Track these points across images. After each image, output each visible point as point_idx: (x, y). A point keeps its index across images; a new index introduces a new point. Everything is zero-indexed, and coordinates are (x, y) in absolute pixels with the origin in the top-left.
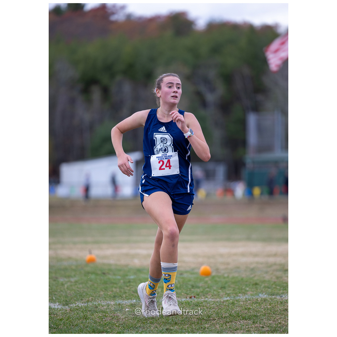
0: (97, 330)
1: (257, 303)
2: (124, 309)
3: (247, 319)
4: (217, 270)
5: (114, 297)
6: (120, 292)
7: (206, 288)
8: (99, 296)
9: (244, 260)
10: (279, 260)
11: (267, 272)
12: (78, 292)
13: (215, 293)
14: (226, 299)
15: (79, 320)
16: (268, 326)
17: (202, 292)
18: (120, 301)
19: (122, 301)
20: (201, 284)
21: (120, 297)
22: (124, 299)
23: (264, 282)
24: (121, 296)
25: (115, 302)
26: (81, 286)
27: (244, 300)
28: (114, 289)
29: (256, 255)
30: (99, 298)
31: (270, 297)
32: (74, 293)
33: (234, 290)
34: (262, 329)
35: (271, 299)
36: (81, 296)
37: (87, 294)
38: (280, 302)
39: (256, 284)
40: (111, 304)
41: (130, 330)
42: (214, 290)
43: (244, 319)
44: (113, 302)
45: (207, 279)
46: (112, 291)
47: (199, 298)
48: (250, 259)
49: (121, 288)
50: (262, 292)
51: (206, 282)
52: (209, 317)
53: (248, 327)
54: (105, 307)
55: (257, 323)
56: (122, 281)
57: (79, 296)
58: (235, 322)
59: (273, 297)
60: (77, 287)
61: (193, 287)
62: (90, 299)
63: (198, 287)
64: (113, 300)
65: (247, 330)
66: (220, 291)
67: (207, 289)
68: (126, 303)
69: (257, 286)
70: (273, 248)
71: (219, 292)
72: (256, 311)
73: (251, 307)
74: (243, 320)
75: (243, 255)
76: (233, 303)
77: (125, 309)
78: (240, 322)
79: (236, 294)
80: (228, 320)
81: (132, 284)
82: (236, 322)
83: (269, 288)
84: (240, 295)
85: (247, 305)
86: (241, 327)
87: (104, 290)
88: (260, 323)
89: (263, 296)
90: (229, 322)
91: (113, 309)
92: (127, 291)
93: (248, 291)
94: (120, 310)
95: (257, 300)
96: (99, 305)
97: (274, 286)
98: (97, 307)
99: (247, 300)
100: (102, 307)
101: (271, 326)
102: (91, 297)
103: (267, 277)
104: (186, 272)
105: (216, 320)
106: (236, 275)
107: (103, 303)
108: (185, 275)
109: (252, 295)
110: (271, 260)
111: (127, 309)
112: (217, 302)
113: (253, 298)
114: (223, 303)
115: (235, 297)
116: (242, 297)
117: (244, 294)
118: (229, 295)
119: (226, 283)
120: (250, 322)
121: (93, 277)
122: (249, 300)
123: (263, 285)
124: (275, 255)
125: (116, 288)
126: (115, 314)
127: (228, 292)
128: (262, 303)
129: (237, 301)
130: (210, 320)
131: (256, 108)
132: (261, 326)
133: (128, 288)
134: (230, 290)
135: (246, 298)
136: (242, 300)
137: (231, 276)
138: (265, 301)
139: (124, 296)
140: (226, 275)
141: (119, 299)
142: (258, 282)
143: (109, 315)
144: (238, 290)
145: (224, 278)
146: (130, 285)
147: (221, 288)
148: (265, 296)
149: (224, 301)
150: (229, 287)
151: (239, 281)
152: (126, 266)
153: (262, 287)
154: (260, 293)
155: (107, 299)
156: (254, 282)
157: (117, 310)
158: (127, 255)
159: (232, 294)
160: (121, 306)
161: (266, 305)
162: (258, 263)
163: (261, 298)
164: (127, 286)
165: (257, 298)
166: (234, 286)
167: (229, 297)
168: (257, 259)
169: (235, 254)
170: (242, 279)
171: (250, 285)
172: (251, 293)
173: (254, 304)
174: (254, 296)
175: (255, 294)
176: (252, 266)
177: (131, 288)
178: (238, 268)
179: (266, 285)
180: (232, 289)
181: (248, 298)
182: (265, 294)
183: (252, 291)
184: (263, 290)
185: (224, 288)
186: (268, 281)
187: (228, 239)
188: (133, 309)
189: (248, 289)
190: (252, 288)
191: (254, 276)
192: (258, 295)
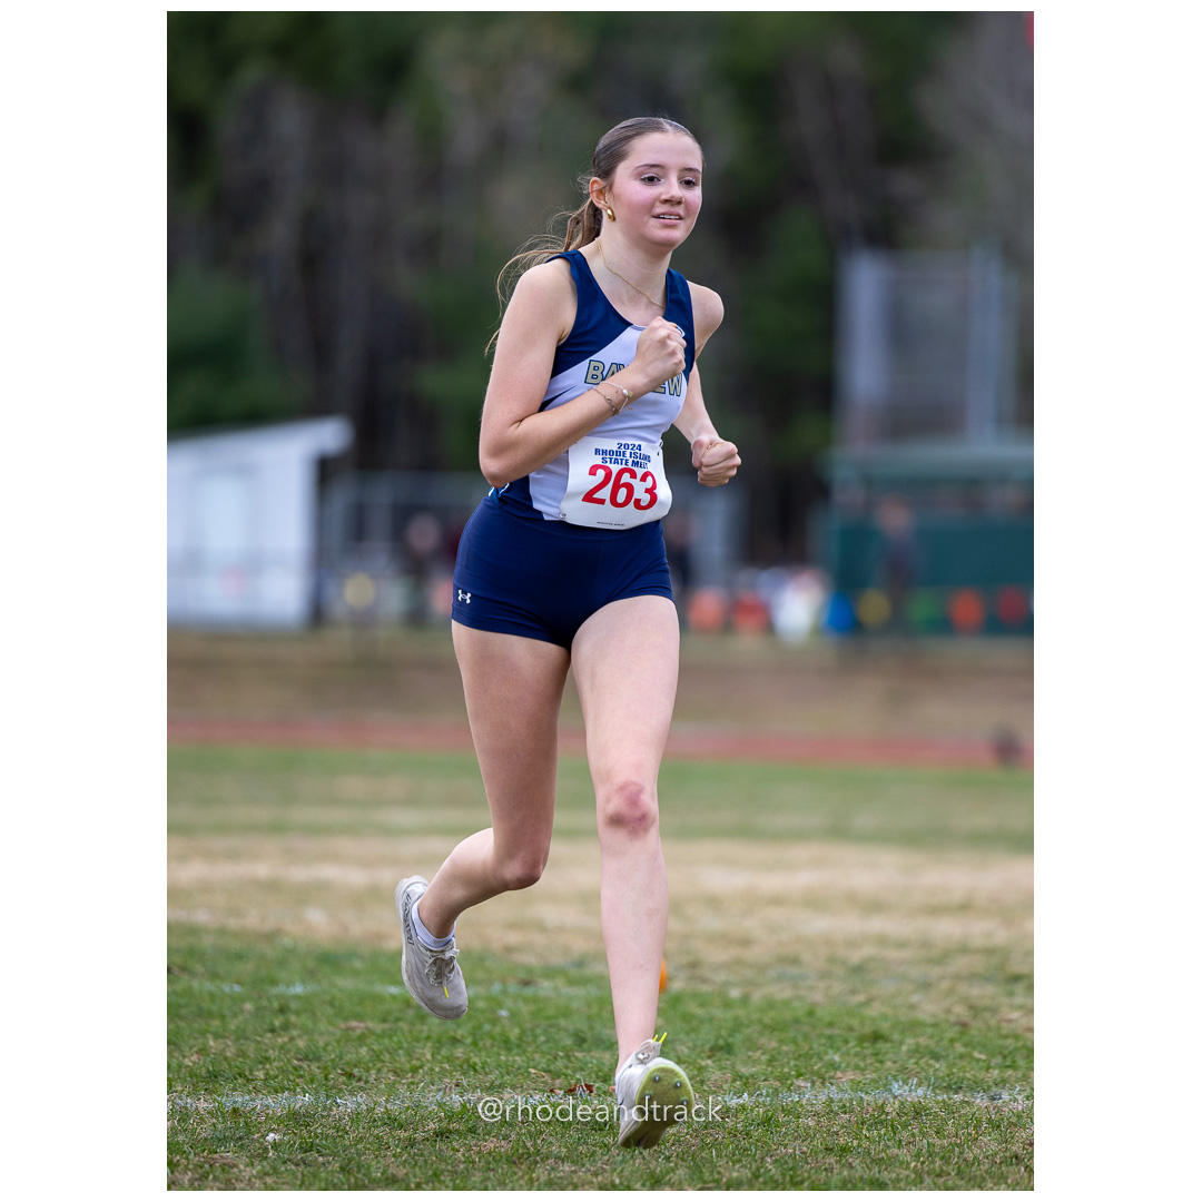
1: (881, 1122)
2: (256, 1136)
4: (694, 967)
5: (213, 1076)
6: (242, 1054)
9: (817, 924)
10: (981, 930)
11: (926, 986)
14: (734, 1102)
18: (239, 1099)
19: (247, 1097)
21: (241, 1081)
22: (257, 1090)
23: (913, 1027)
24: (242, 1075)
25: (215, 1100)
27: (819, 1108)
28: (212, 1043)
29: (874, 906)
31: (943, 1097)
33: (770, 1062)
35: (945, 1105)
38: (990, 1121)
39: (877, 1037)
40: (197, 1109)
44: (205, 1100)
46: (203, 1051)
47: (608, 1094)
48: (850, 924)
49: (241, 1035)
50: (904, 1073)
56: (249, 1006)
59: (958, 1097)
61: (580, 1041)
64: (206, 1090)
66: (708, 1062)
68: (268, 1107)
69: (882, 1046)
70: (955, 876)
71: (701, 1069)
72: (878, 1161)
73: (855, 1143)
75: (814, 902)
76: (767, 1122)
77: (264, 1136)
79: (783, 1078)
81: (293, 1018)
83: (936, 1057)
84: (800, 1083)
85: (836, 1133)
89: (910, 1092)
91: (204, 1131)
92: (272, 1054)
93: (834, 1066)
94: (241, 1138)
95: (881, 1109)
97: (960, 1049)
99: (835, 1107)
103: (928, 1008)
104: (550, 973)
106: (782, 992)
108: (545, 987)
109: (856, 1085)
110: (947, 929)
111: (271, 1137)
113: (861, 1099)
114: (722, 1119)
115: (776, 1092)
116: (811, 1096)
117: (822, 1079)
118: (748, 1083)
119: (738, 1025)
122: (845, 1110)
123: (910, 1042)
124: (965, 908)
125: (217, 1036)
126: (216, 1156)
127: (745, 1070)
128: (905, 1126)
129: (786, 1111)
131: (886, 234)
133: (281, 1040)
134: (755, 1062)
135: (832, 1101)
136: (809, 1108)
137: (757, 996)
138: (917, 1114)
139: (261, 1075)
140: (735, 993)
141: (234, 1090)
142: (885, 1027)
143: (187, 1158)
144: (792, 1063)
145: (727, 1004)
146: (286, 1027)
147: (714, 1051)
148: (920, 1092)
149: (725, 1112)
150: (751, 1045)
151: (796, 1021)
152: (272, 936)
153: (904, 1048)
154: (895, 1078)
155: (180, 1088)
156: (868, 1030)
157: (223, 1140)
158: (272, 887)
159: (765, 1080)
160: (242, 1120)
161: (924, 1135)
162: (882, 940)
163: (902, 1103)
164: (273, 1030)
165: (880, 1102)
166: (774, 1044)
167: (750, 1095)
168: (877, 924)
169: (776, 900)
170: (811, 1013)
171: (846, 1042)
172: (850, 1075)
173: (867, 1129)
174: (867, 1093)
175: (873, 1081)
176: (856, 957)
177: (292, 1039)
178: (795, 961)
179: (922, 1041)
180: (764, 1058)
181: (841, 1100)
182: (919, 1084)
183: (857, 1067)
184: (911, 1064)
185: (728, 1049)
186: (934, 1025)
187: (745, 832)
188: (301, 1137)
189: (837, 1058)
190: (856, 1055)
191: (869, 1001)
192: (887, 1088)
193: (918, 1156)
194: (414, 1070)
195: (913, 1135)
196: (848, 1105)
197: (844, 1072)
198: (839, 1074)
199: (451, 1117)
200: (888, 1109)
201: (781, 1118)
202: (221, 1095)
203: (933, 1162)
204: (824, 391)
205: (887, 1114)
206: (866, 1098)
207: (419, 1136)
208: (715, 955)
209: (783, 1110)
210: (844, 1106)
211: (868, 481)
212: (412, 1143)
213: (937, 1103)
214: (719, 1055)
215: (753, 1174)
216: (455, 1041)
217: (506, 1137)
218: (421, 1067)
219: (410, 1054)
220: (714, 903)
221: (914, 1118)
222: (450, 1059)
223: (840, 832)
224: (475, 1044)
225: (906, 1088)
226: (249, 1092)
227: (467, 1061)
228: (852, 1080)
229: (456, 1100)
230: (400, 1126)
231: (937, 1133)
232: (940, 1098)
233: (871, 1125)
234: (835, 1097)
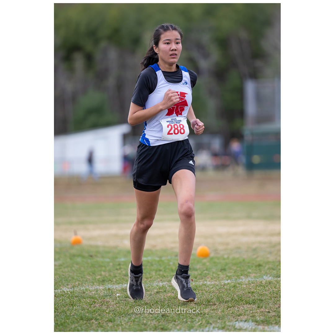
0: (85, 317)
1: (261, 286)
2: (114, 295)
3: (252, 303)
4: (216, 251)
5: (103, 281)
6: (110, 275)
7: (204, 271)
8: (87, 281)
9: (244, 239)
11: (270, 253)
12: (63, 276)
13: (214, 275)
14: (226, 282)
15: (65, 307)
16: (275, 311)
17: (200, 274)
18: (110, 286)
19: (112, 286)
20: (198, 266)
21: (110, 282)
22: (114, 284)
23: (268, 263)
24: (110, 280)
25: (104, 287)
26: (66, 270)
27: (246, 283)
28: (103, 273)
29: (258, 234)
30: (86, 283)
31: (276, 279)
32: (58, 277)
33: (235, 272)
34: (268, 314)
35: (276, 281)
36: (67, 280)
37: (73, 278)
39: (260, 265)
40: (100, 289)
41: (122, 317)
42: (213, 273)
43: (248, 303)
44: (102, 287)
45: (205, 261)
46: (101, 275)
47: (197, 281)
48: (252, 239)
49: (110, 271)
50: (266, 274)
51: (204, 264)
52: (209, 302)
53: (253, 312)
54: (93, 293)
55: (262, 307)
56: (111, 264)
57: (64, 281)
58: (237, 307)
60: (62, 271)
62: (77, 283)
63: (196, 270)
64: (102, 284)
65: (251, 315)
66: (220, 273)
67: (205, 272)
68: (117, 288)
69: (261, 268)
71: (218, 275)
73: (255, 291)
74: (246, 304)
75: (244, 234)
76: (234, 286)
77: (116, 295)
78: (243, 307)
79: (238, 276)
80: (230, 305)
81: (122, 266)
82: (239, 306)
83: (274, 270)
84: (242, 277)
85: (251, 288)
86: (245, 312)
87: (91, 274)
88: (266, 308)
90: (231, 307)
91: (102, 294)
92: (117, 275)
93: (250, 273)
94: (110, 295)
96: (87, 290)
98: (84, 293)
99: (250, 282)
100: (90, 292)
101: (278, 311)
102: (78, 282)
103: (271, 258)
105: (216, 304)
106: (237, 256)
107: (91, 288)
111: (118, 295)
112: (217, 285)
113: (256, 280)
114: (224, 286)
115: (236, 279)
116: (244, 280)
117: (247, 276)
118: (229, 278)
119: (227, 264)
120: (254, 306)
121: (79, 260)
123: (267, 267)
125: (104, 271)
126: (105, 300)
127: (229, 275)
128: (267, 286)
129: (239, 284)
130: (210, 305)
131: (254, 75)
132: (267, 310)
133: (119, 272)
134: (231, 272)
135: (249, 281)
136: (244, 283)
137: (231, 257)
138: (270, 283)
139: (114, 280)
140: (226, 256)
141: (108, 284)
142: (261, 263)
143: (98, 301)
144: (240, 272)
145: (224, 259)
146: (120, 268)
147: (221, 270)
148: (270, 278)
149: (225, 284)
150: (230, 269)
151: (240, 263)
152: (116, 247)
153: (266, 268)
154: (264, 275)
155: (95, 284)
156: (257, 264)
157: (106, 296)
158: (116, 236)
159: (234, 277)
160: (110, 291)
161: (272, 288)
162: (260, 243)
163: (266, 281)
164: (117, 269)
165: (261, 281)
166: (235, 268)
167: (230, 280)
168: (259, 239)
169: (235, 234)
170: (244, 260)
171: (252, 267)
172: (254, 275)
173: (258, 287)
174: (258, 279)
175: (259, 276)
176: (254, 246)
177: (122, 271)
178: (239, 248)
179: (271, 266)
180: (233, 271)
181: (251, 281)
182: (270, 276)
183: (255, 273)
184: (268, 271)
185: (225, 270)
186: (273, 262)
187: (226, 218)
188: (125, 294)
189: (250, 271)
190: (255, 270)
191: (257, 257)
192: (262, 277)
193: (270, 293)
194: (151, 278)
195: (269, 288)
196: (253, 282)
197: (252, 274)
198: (251, 275)
199: (160, 288)
200: (263, 282)
201: (238, 285)
202: (106, 285)
203: (274, 294)
204: (241, 113)
205: (263, 283)
206: (258, 280)
207: (153, 293)
208: (221, 248)
209: (238, 284)
210: (252, 282)
211: (252, 134)
212: (151, 295)
213: (274, 280)
214: (223, 271)
215: (232, 299)
216: (160, 270)
217: (173, 293)
218: (152, 277)
219: (149, 274)
220: (220, 235)
221: (269, 284)
222: (159, 275)
223: (249, 217)
224: (165, 271)
225: (267, 277)
226: (112, 284)
227: (163, 275)
228: (254, 276)
229: (161, 284)
230: (148, 291)
231: (275, 287)
232: (275, 279)
233: (259, 286)
234: (250, 280)
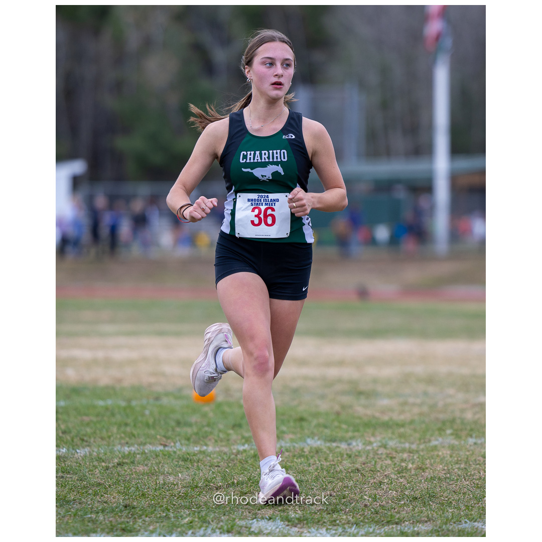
1: (302, 456)
4: (227, 391)
7: (203, 426)
10: (347, 373)
11: (323, 397)
13: (221, 435)
14: (241, 448)
17: (197, 434)
20: (194, 419)
23: (316, 415)
29: (303, 363)
31: (328, 444)
35: (329, 448)
38: (347, 454)
39: (302, 419)
42: (220, 431)
45: (206, 409)
47: (189, 445)
50: (312, 435)
51: (205, 415)
59: (334, 445)
61: (178, 423)
63: (190, 425)
66: (231, 432)
67: (206, 429)
69: (304, 424)
70: (337, 349)
71: (228, 435)
83: (326, 427)
89: (314, 443)
93: (284, 432)
95: (302, 450)
97: (336, 424)
99: (284, 450)
103: (324, 406)
104: (167, 394)
108: (165, 401)
109: (292, 440)
110: (333, 372)
112: (225, 453)
113: (294, 447)
114: (236, 455)
118: (247, 440)
122: (287, 451)
123: (315, 422)
124: (341, 363)
127: (247, 435)
128: (312, 457)
131: (311, 78)
135: (282, 447)
138: (317, 452)
142: (305, 415)
145: (239, 407)
148: (319, 442)
149: (238, 452)
153: (313, 424)
154: (309, 437)
156: (298, 416)
161: (320, 461)
162: (305, 378)
163: (311, 448)
165: (302, 447)
167: (248, 445)
168: (304, 371)
171: (289, 422)
173: (297, 459)
174: (297, 443)
175: (300, 438)
176: (295, 385)
179: (321, 421)
181: (286, 447)
182: (319, 439)
183: (293, 433)
184: (315, 430)
185: (240, 426)
186: (326, 414)
189: (285, 429)
190: (293, 427)
191: (299, 405)
192: (305, 441)
193: (317, 469)
194: (109, 437)
195: (315, 461)
197: (288, 435)
198: (285, 436)
199: (124, 457)
200: (305, 450)
205: (305, 452)
206: (296, 445)
207: (111, 465)
210: (287, 449)
213: (326, 447)
214: (236, 428)
216: (126, 425)
217: (146, 465)
218: (112, 436)
219: (107, 430)
221: (316, 454)
222: (124, 432)
224: (135, 425)
225: (313, 441)
227: (131, 433)
228: (291, 438)
229: (126, 449)
230: (103, 461)
231: (325, 460)
233: (298, 457)
234: (284, 445)
